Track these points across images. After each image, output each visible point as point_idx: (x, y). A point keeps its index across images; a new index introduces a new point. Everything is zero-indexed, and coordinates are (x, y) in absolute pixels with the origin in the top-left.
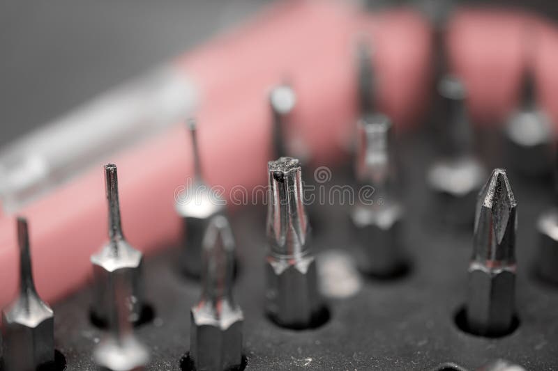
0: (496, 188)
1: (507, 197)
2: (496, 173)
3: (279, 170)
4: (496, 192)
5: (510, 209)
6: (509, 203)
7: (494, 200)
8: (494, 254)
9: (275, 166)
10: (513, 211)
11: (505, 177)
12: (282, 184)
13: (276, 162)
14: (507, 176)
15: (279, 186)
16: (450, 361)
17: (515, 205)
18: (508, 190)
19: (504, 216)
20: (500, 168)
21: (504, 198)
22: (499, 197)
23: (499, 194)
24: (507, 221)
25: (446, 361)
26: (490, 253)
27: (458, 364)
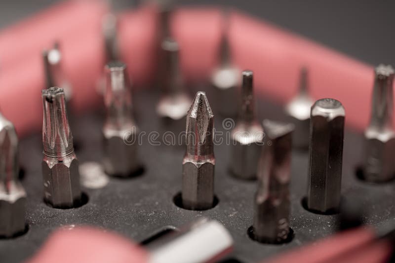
0: (199, 104)
1: (207, 110)
2: (199, 94)
3: (49, 94)
4: (199, 107)
5: (209, 118)
6: (208, 114)
7: (198, 113)
8: (199, 151)
9: (46, 92)
10: (211, 120)
11: (205, 97)
12: (51, 104)
13: (48, 90)
14: (207, 96)
15: (50, 106)
16: (170, 225)
17: (212, 116)
18: (207, 106)
19: (205, 124)
20: (201, 91)
21: (205, 111)
22: (201, 111)
23: (201, 109)
24: (207, 127)
25: (168, 225)
26: (196, 151)
27: (175, 226)
